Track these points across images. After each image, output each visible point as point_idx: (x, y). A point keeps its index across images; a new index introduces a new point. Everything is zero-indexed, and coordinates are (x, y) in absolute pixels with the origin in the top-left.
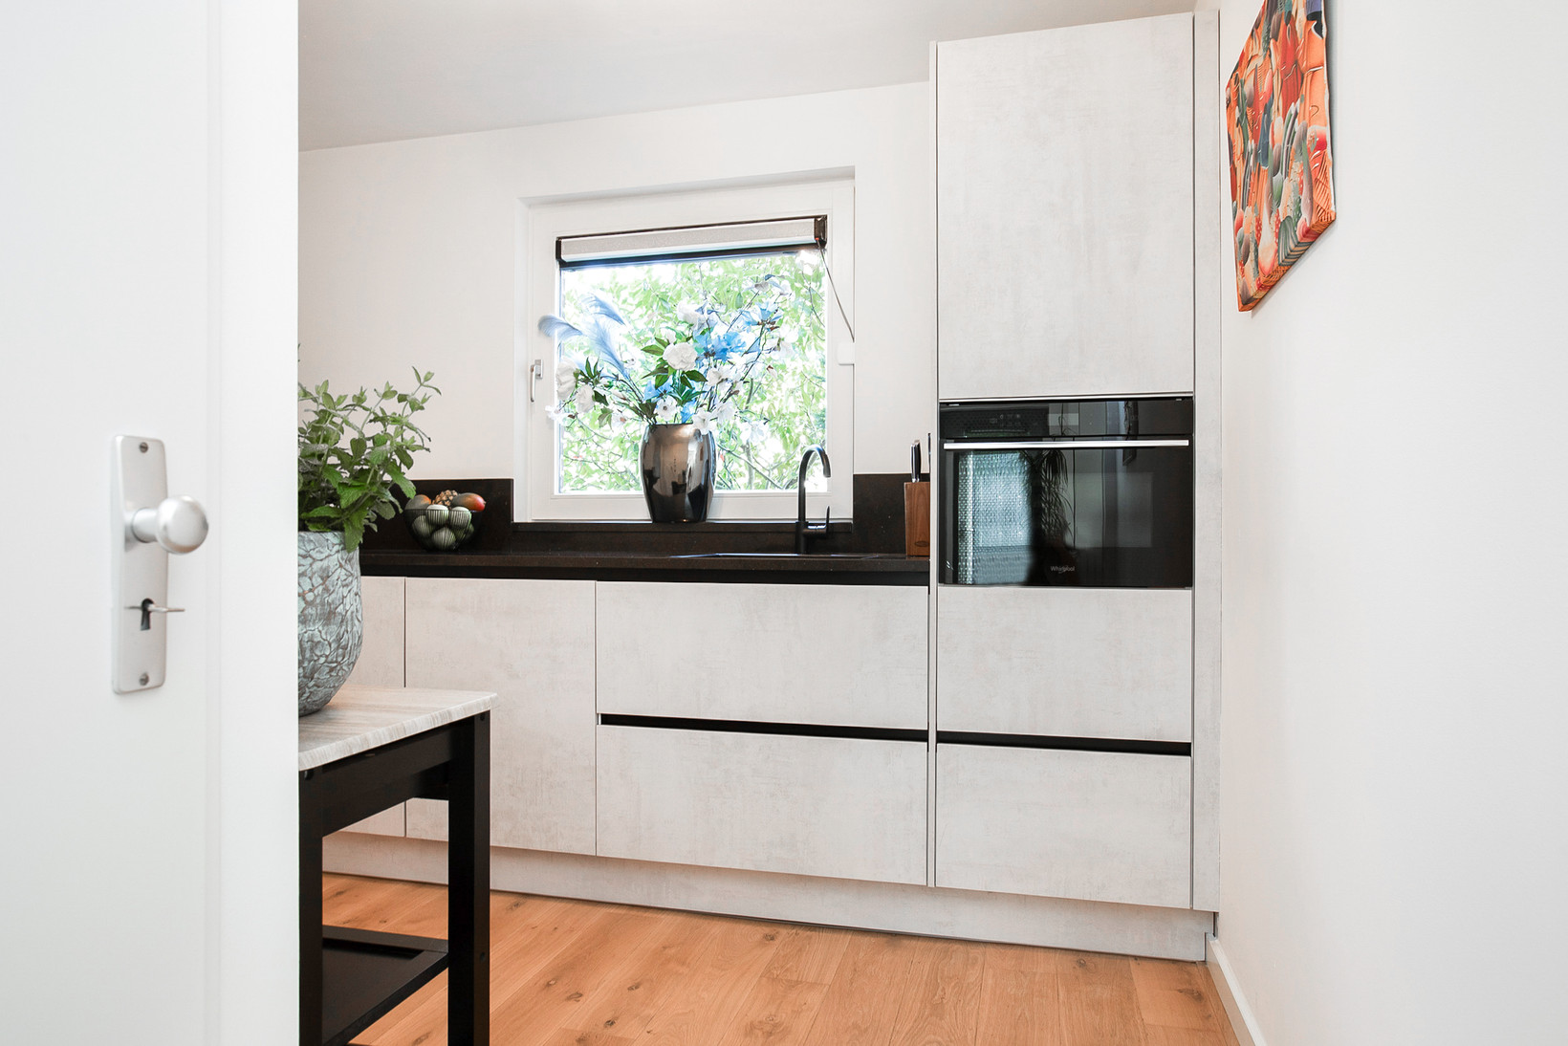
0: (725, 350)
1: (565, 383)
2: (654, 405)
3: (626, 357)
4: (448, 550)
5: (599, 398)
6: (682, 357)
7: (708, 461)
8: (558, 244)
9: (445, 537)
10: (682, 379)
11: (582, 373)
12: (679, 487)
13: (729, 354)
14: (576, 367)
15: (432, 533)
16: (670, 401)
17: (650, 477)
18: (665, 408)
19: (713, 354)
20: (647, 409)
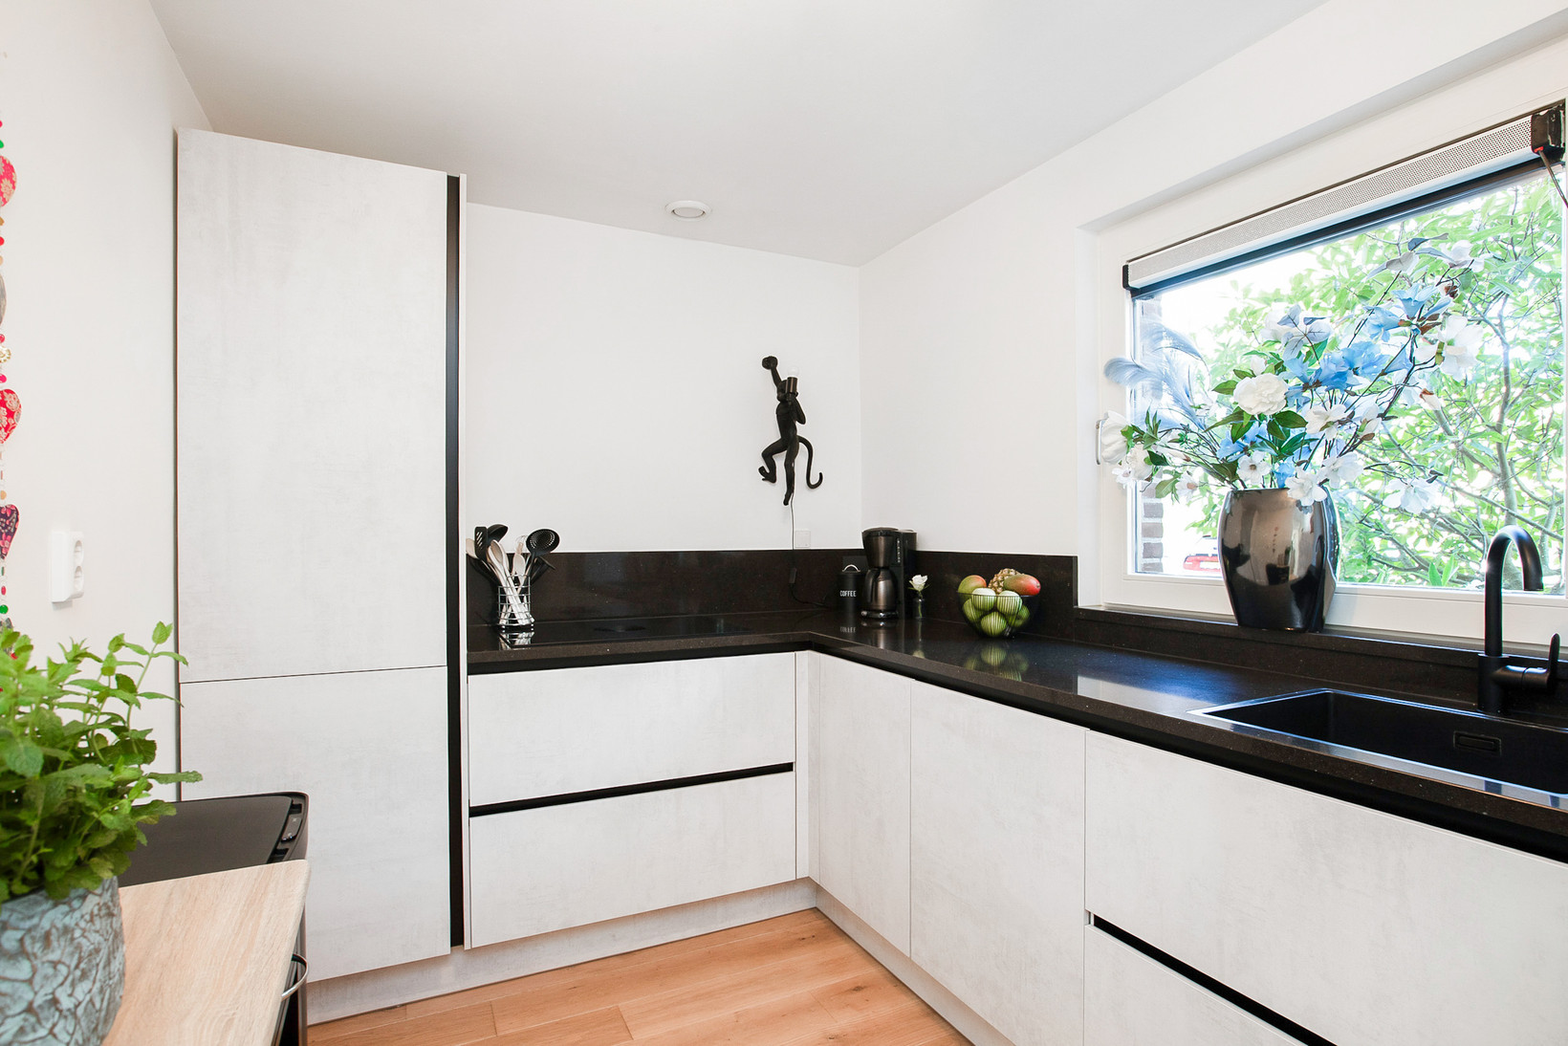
0: (1341, 375)
1: (1109, 445)
2: (1234, 465)
3: (1198, 400)
4: (999, 639)
5: (1157, 460)
6: (1263, 397)
7: (1321, 538)
8: (1125, 269)
9: (994, 623)
10: (1271, 427)
11: (1135, 428)
12: (1277, 572)
13: (1352, 379)
14: (1129, 422)
15: (981, 617)
16: (1262, 457)
17: (1233, 557)
18: (1253, 467)
19: (1318, 384)
20: (1227, 470)
